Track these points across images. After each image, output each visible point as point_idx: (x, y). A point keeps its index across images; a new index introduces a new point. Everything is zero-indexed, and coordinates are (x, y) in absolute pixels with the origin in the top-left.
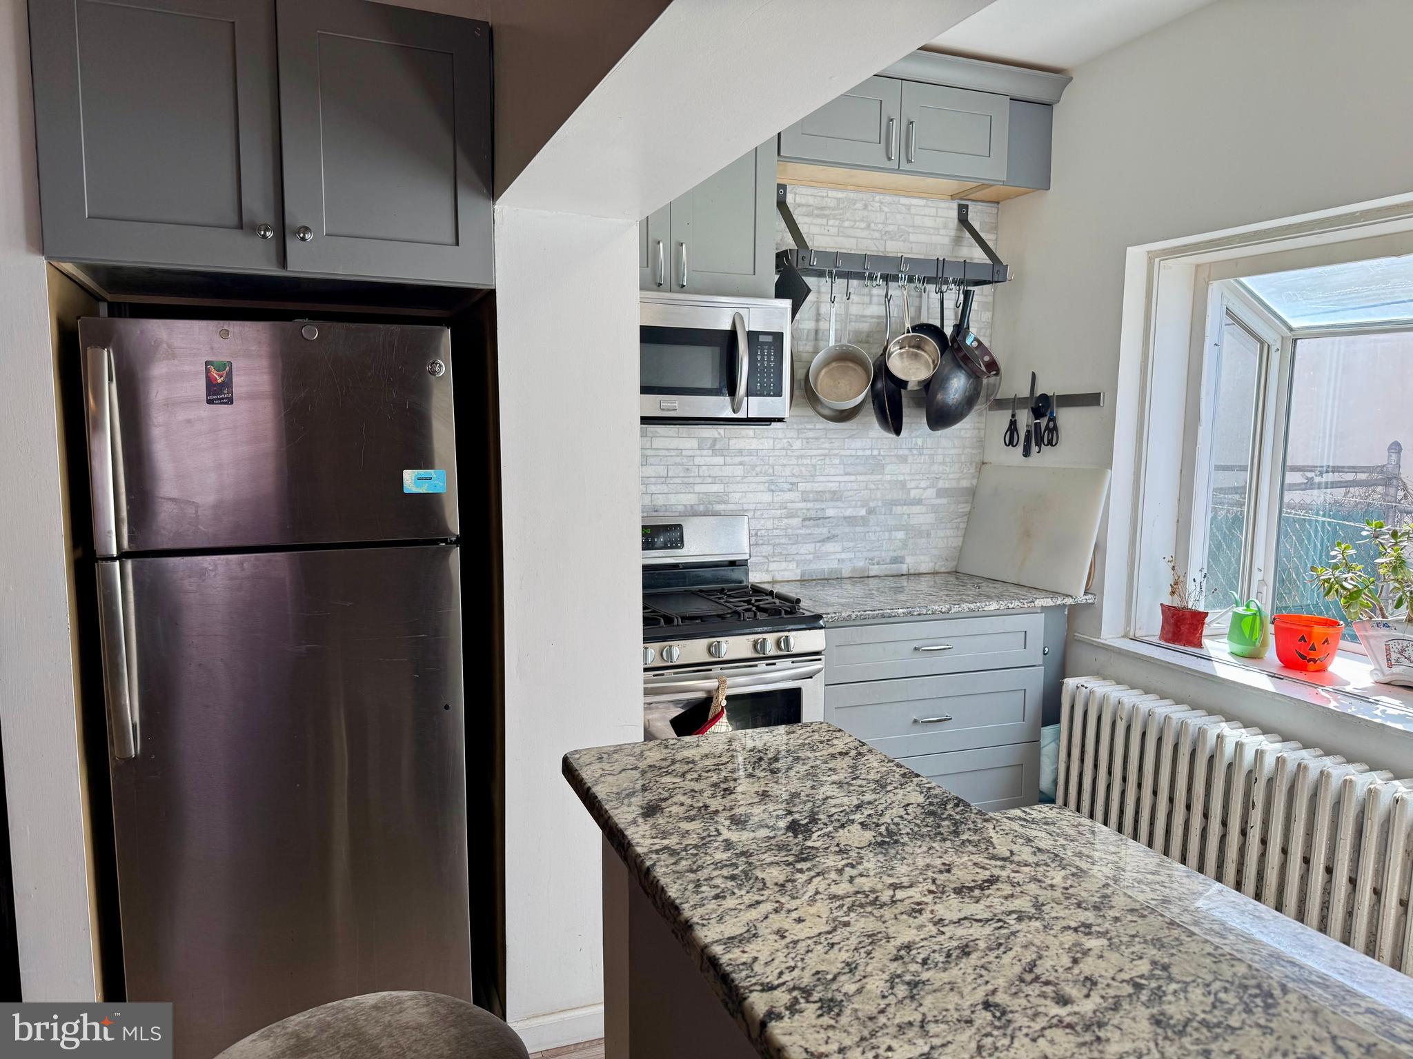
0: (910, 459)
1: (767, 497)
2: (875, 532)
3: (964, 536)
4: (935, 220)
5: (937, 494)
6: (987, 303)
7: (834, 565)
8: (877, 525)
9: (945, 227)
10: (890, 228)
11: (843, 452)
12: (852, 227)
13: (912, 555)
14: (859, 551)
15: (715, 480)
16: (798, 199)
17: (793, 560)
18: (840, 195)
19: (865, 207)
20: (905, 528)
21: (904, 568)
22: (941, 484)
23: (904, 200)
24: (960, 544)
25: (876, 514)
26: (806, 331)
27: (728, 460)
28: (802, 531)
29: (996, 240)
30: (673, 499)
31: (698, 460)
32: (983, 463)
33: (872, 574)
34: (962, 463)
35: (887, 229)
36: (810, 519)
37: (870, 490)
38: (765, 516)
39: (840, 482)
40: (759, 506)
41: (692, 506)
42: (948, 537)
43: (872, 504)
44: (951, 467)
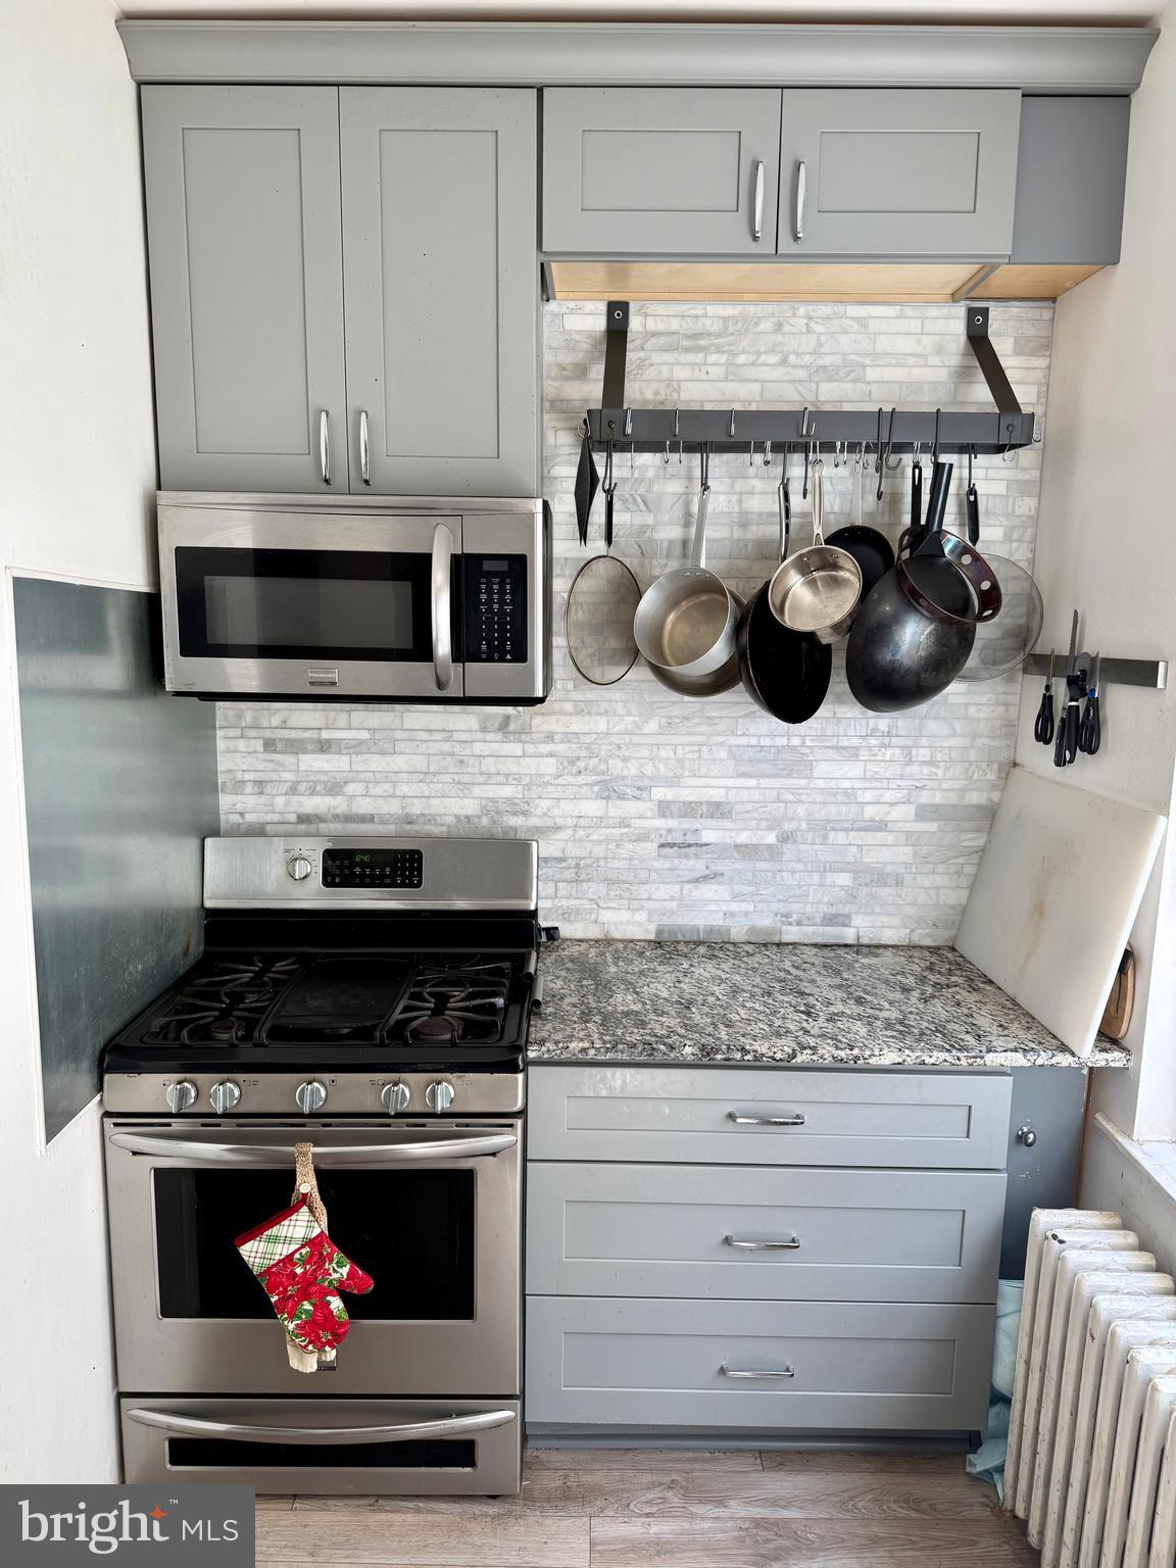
0: (864, 755)
1: (593, 808)
2: (793, 872)
3: (972, 888)
4: (919, 341)
5: (916, 815)
6: (1027, 482)
7: (717, 921)
8: (799, 861)
9: (940, 351)
10: (827, 361)
11: (733, 740)
12: (753, 364)
13: (866, 913)
14: (761, 901)
15: (508, 778)
16: (651, 325)
17: (642, 908)
18: (729, 310)
19: (779, 327)
20: (856, 870)
21: (849, 935)
22: (925, 798)
23: (854, 310)
24: (964, 902)
25: (795, 842)
26: (666, 544)
27: (530, 749)
28: (657, 864)
29: (1049, 367)
30: (436, 806)
31: (478, 748)
32: (1015, 765)
33: (786, 939)
34: (970, 763)
35: (821, 363)
36: (672, 845)
37: (785, 802)
38: (594, 837)
39: (728, 788)
40: (582, 822)
41: (468, 818)
42: (938, 888)
43: (787, 826)
44: (947, 769)
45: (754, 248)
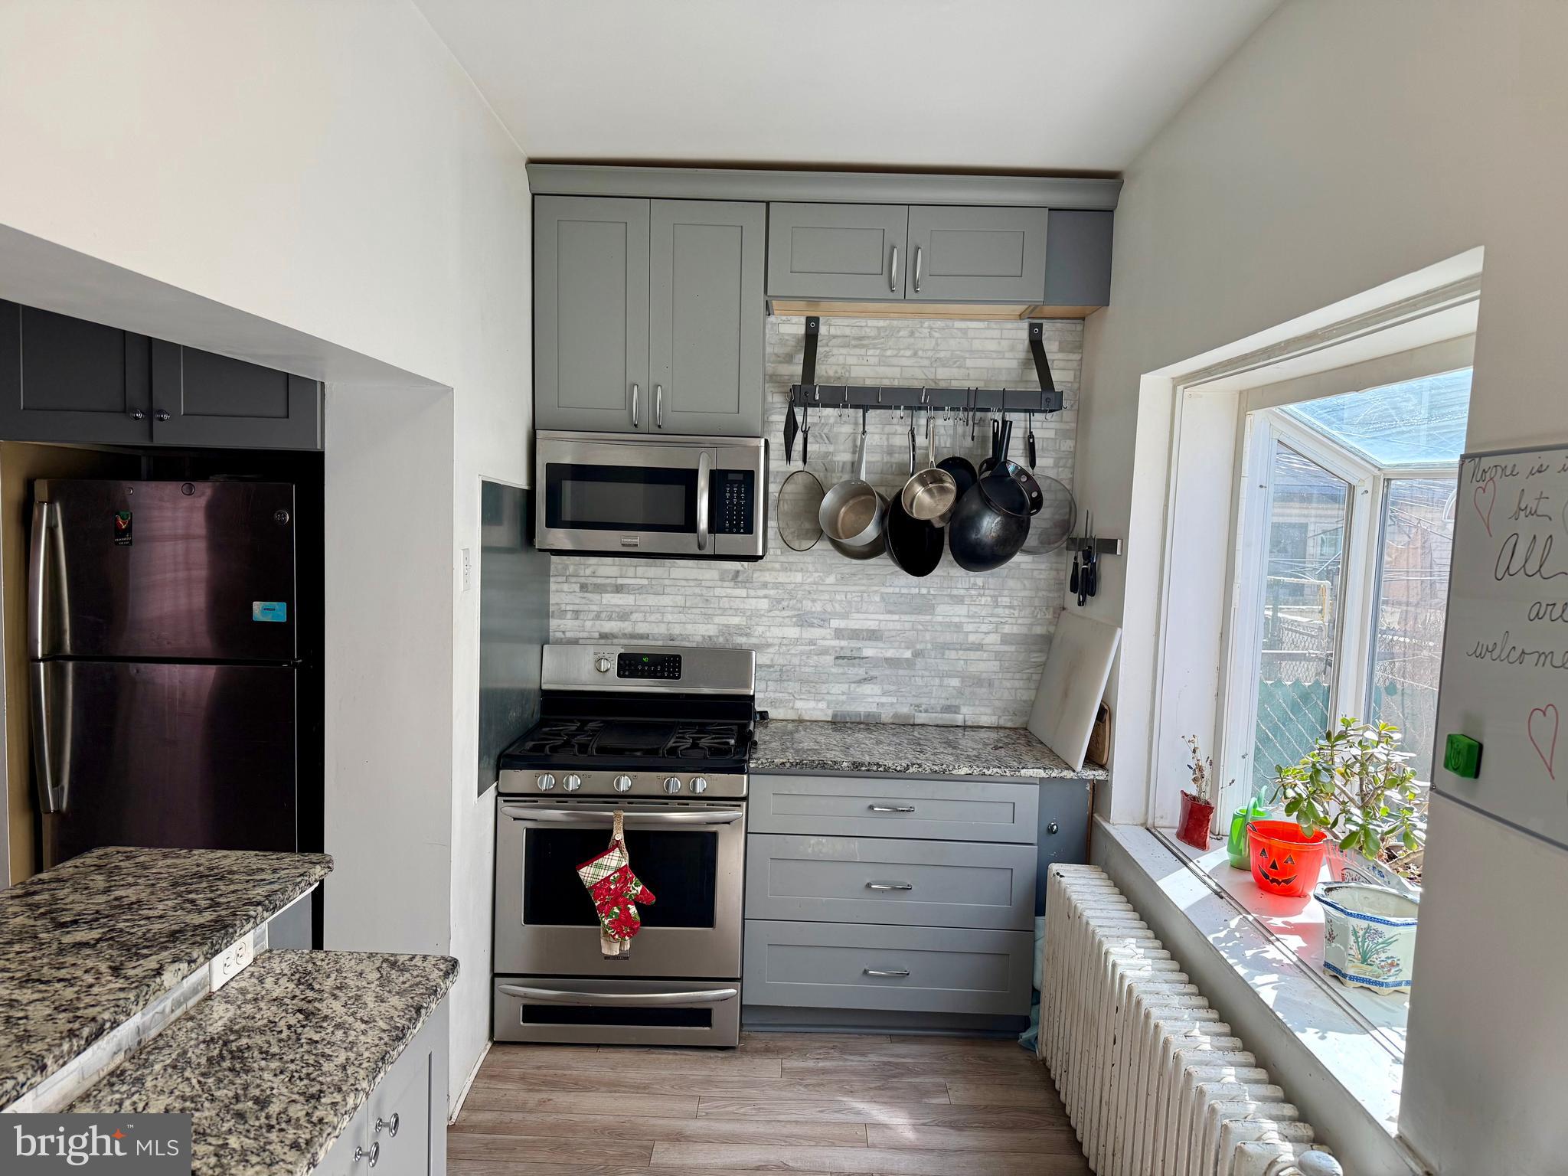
0: (967, 601)
1: (793, 632)
2: (923, 677)
3: (1037, 689)
4: (999, 343)
5: (1001, 640)
6: (1068, 430)
7: (873, 709)
8: (925, 670)
9: (1012, 349)
10: (942, 355)
11: (884, 590)
12: (896, 356)
13: (969, 705)
14: (901, 696)
15: (737, 612)
16: (833, 331)
17: (823, 699)
18: (881, 323)
19: (912, 334)
20: (964, 677)
21: (959, 719)
22: (1007, 629)
23: (958, 324)
24: (1033, 698)
25: (924, 657)
26: (841, 464)
27: (752, 593)
28: (834, 670)
29: (1081, 360)
30: (690, 629)
31: (718, 592)
32: (1064, 609)
33: (918, 721)
34: (1035, 607)
35: (938, 356)
36: (843, 658)
37: (917, 630)
38: (793, 652)
39: (880, 621)
40: (785, 641)
41: (710, 637)
42: (1016, 689)
43: (919, 647)
44: (1020, 610)
45: (891, 296)
